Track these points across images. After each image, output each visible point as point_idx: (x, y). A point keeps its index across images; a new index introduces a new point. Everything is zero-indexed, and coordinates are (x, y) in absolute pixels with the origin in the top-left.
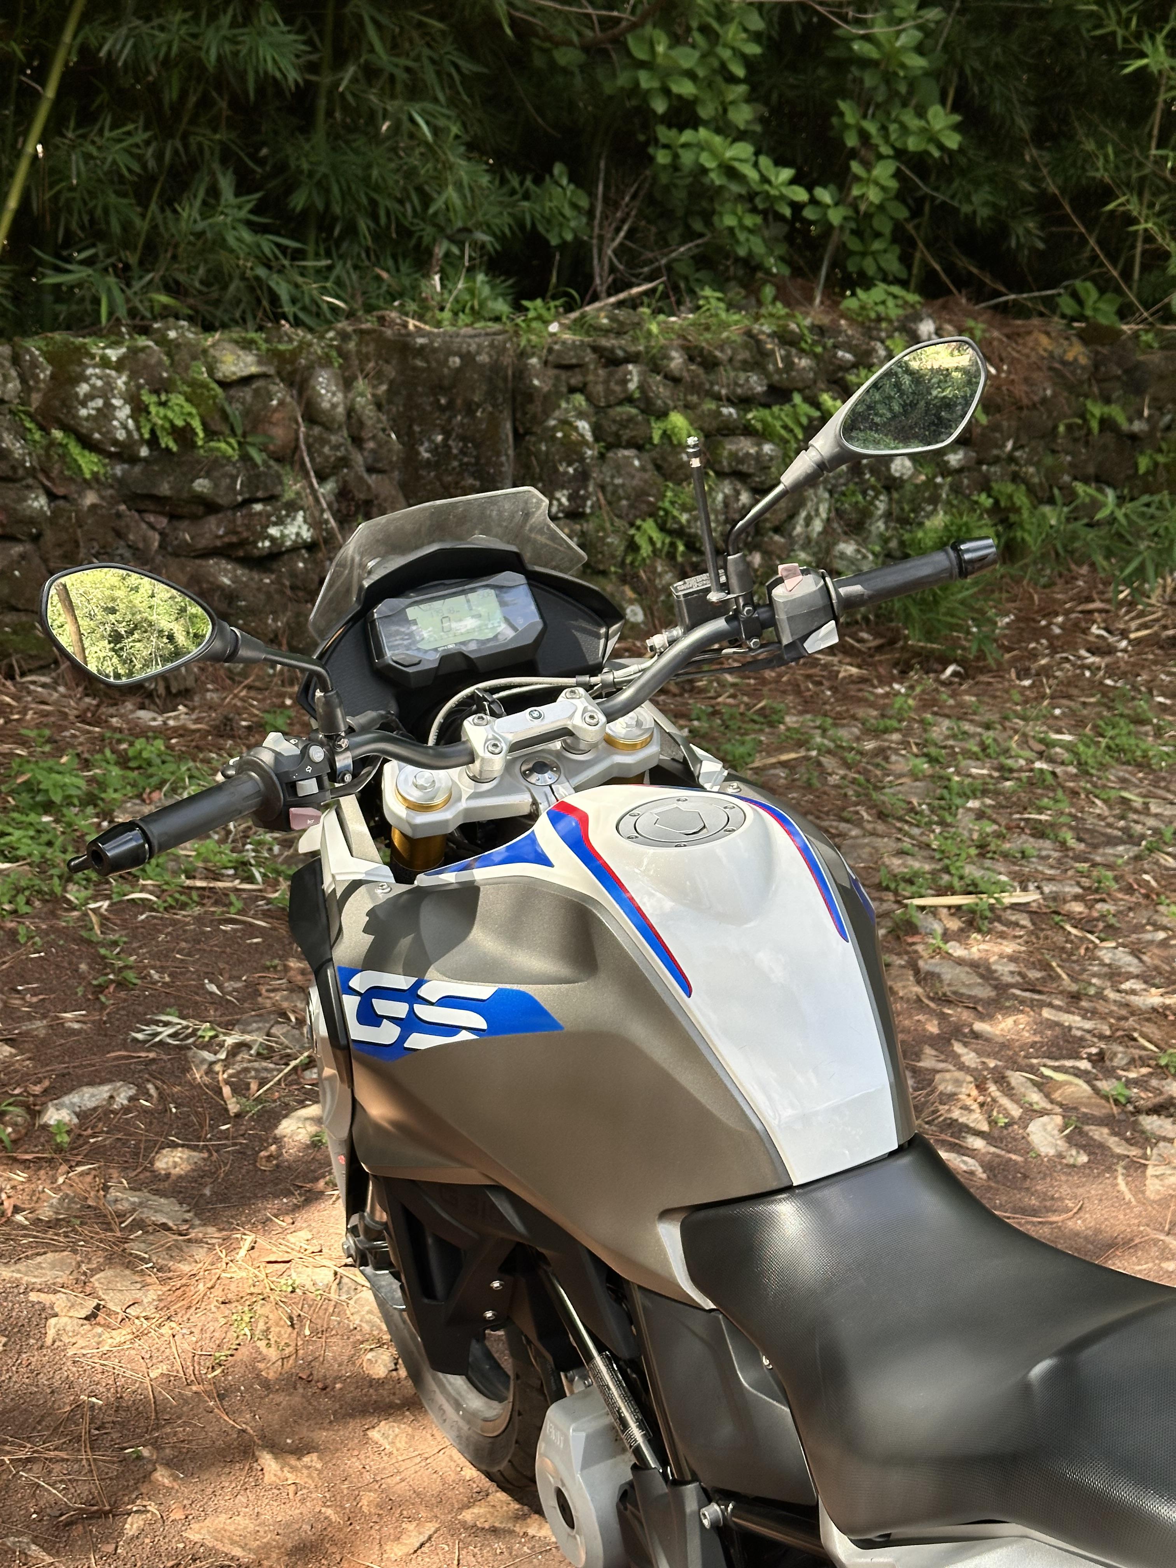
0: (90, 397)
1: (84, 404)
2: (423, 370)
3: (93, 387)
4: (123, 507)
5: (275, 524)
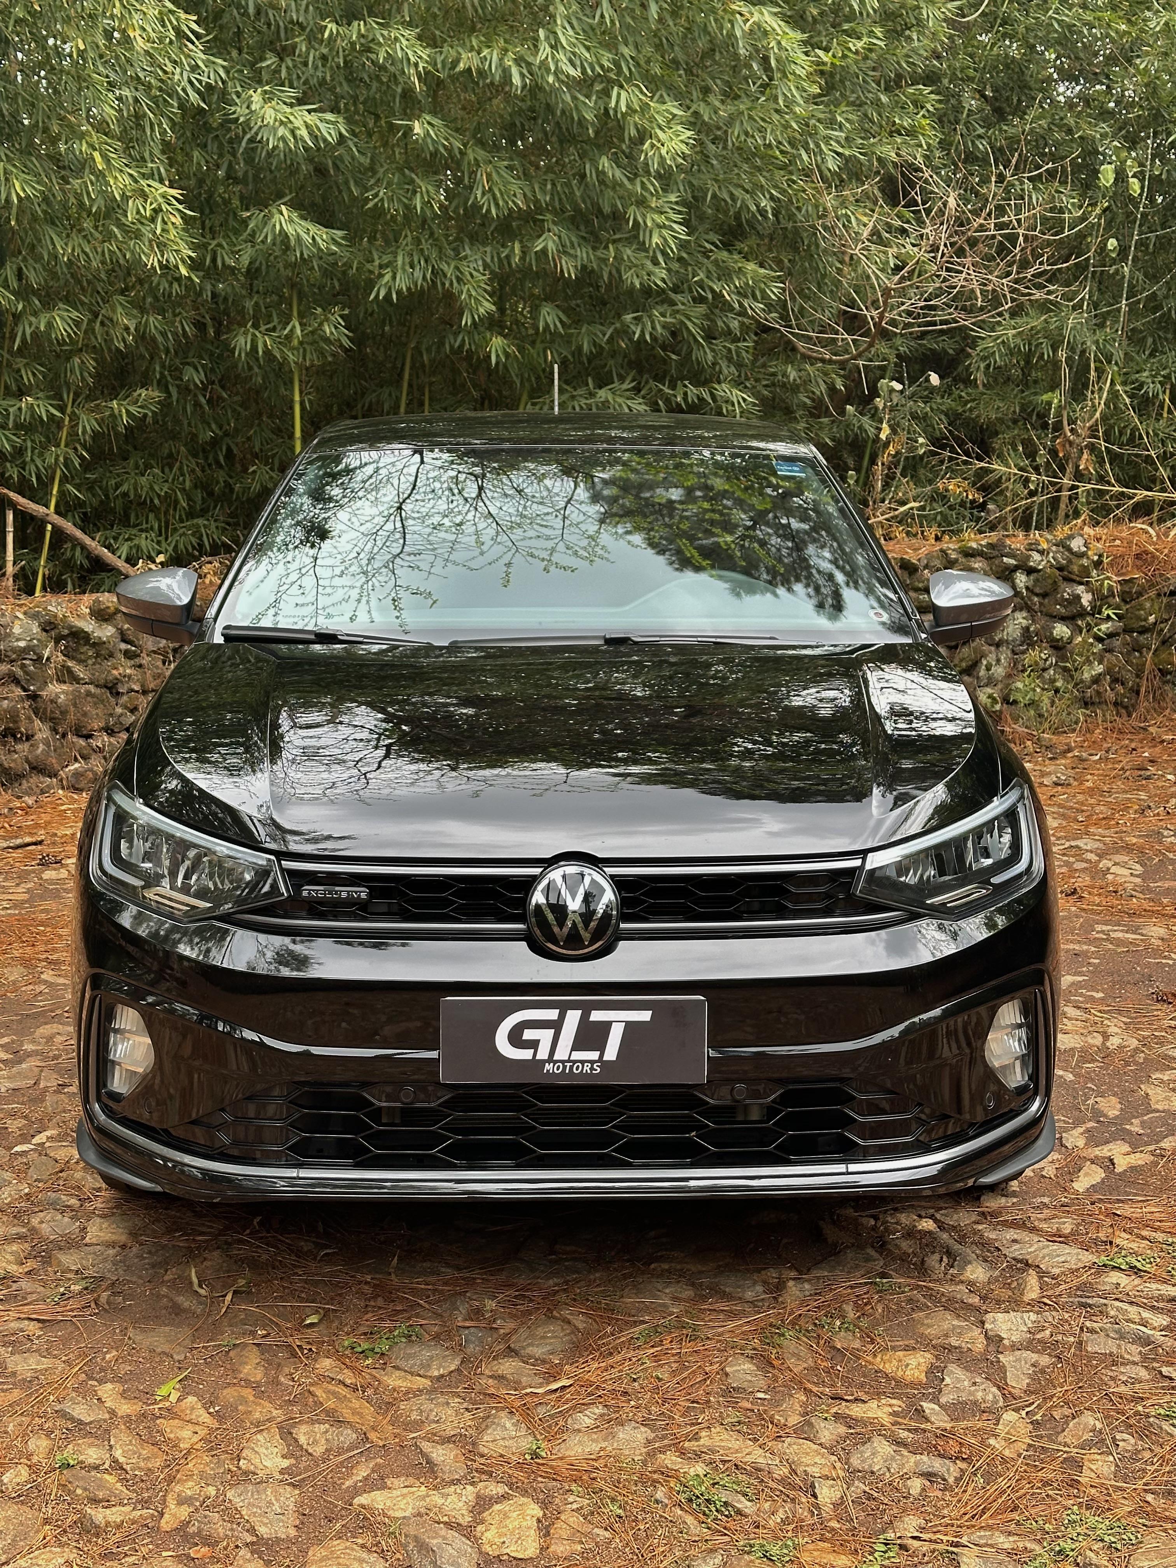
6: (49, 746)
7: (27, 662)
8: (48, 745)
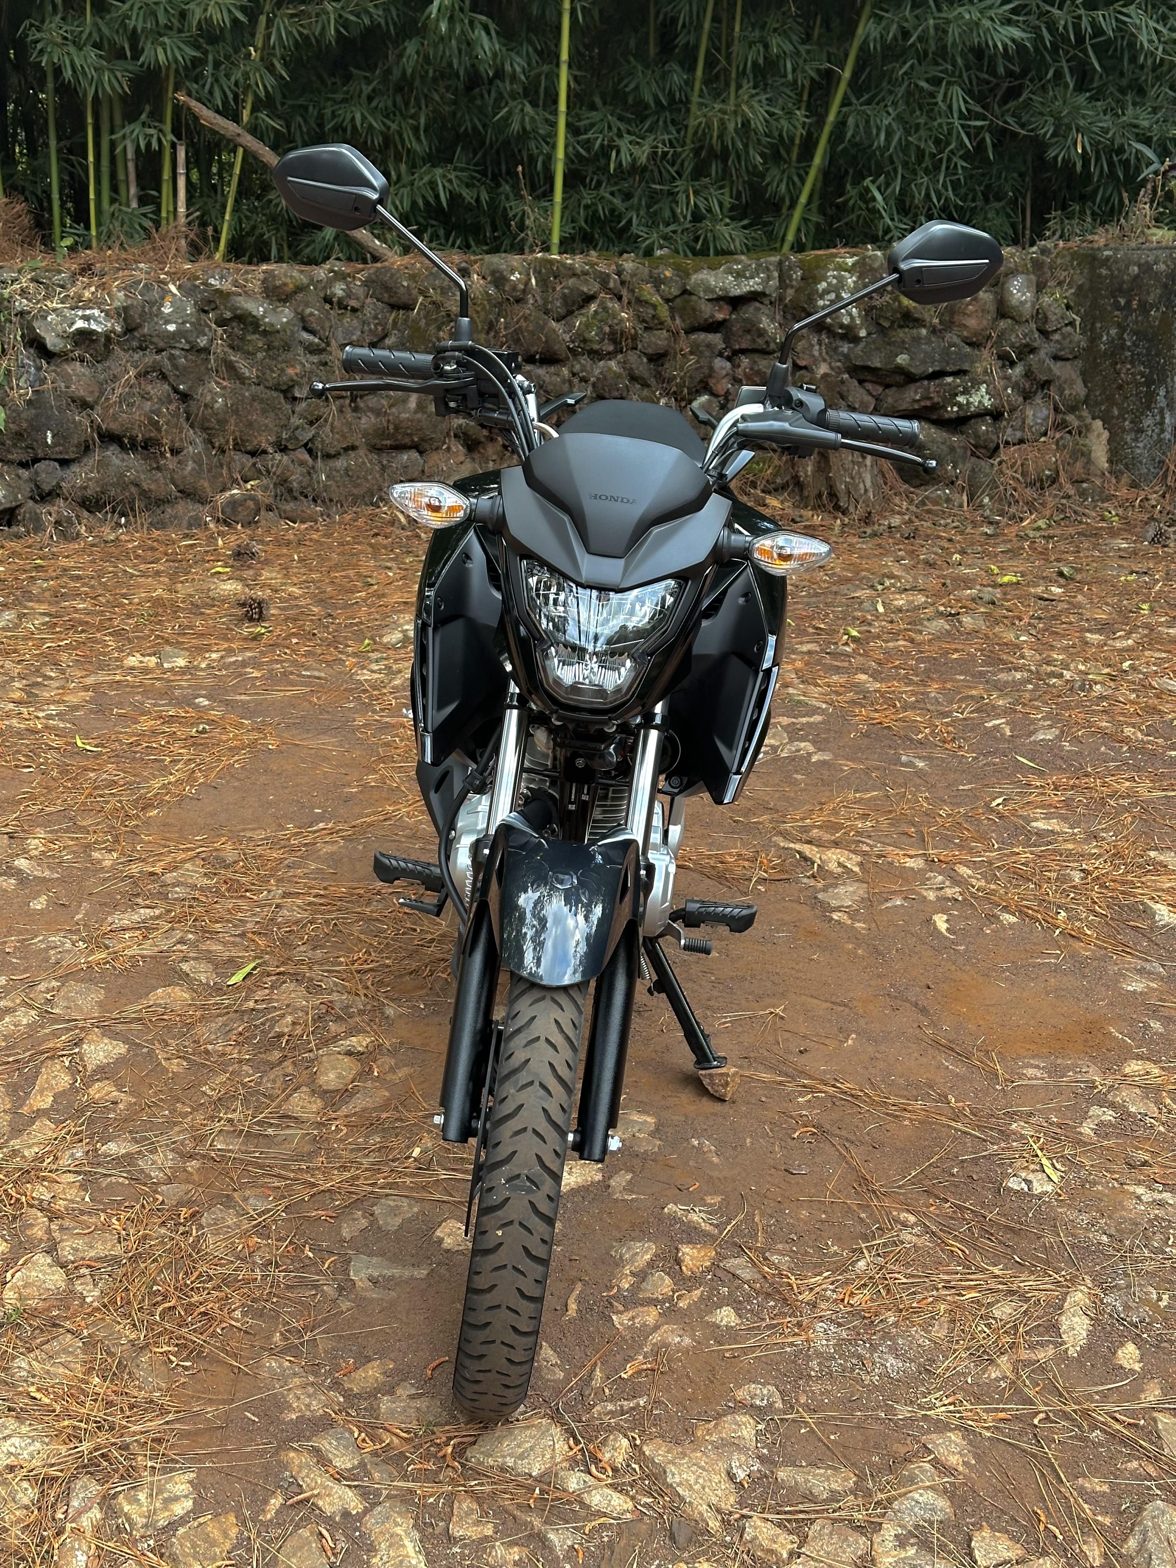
0: (826, 292)
1: (822, 297)
2: (1106, 277)
3: (829, 284)
4: (846, 376)
5: (963, 393)
6: (200, 465)
7: (177, 353)
8: (198, 462)
